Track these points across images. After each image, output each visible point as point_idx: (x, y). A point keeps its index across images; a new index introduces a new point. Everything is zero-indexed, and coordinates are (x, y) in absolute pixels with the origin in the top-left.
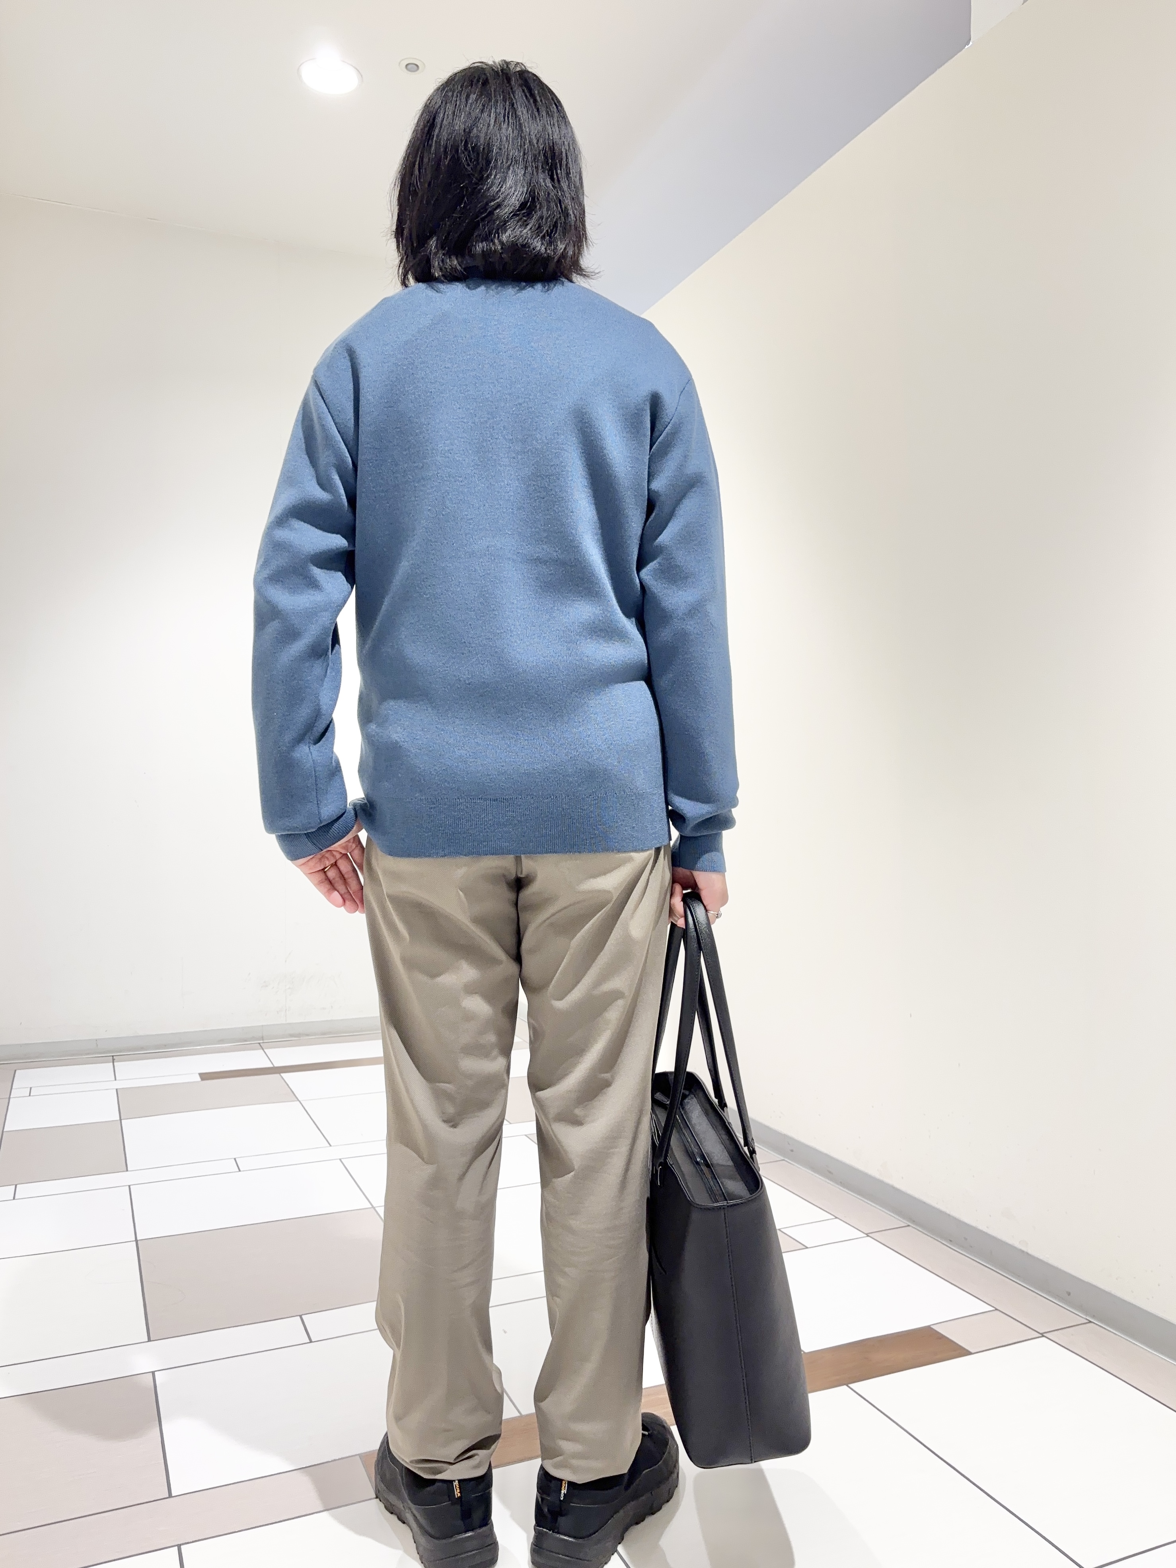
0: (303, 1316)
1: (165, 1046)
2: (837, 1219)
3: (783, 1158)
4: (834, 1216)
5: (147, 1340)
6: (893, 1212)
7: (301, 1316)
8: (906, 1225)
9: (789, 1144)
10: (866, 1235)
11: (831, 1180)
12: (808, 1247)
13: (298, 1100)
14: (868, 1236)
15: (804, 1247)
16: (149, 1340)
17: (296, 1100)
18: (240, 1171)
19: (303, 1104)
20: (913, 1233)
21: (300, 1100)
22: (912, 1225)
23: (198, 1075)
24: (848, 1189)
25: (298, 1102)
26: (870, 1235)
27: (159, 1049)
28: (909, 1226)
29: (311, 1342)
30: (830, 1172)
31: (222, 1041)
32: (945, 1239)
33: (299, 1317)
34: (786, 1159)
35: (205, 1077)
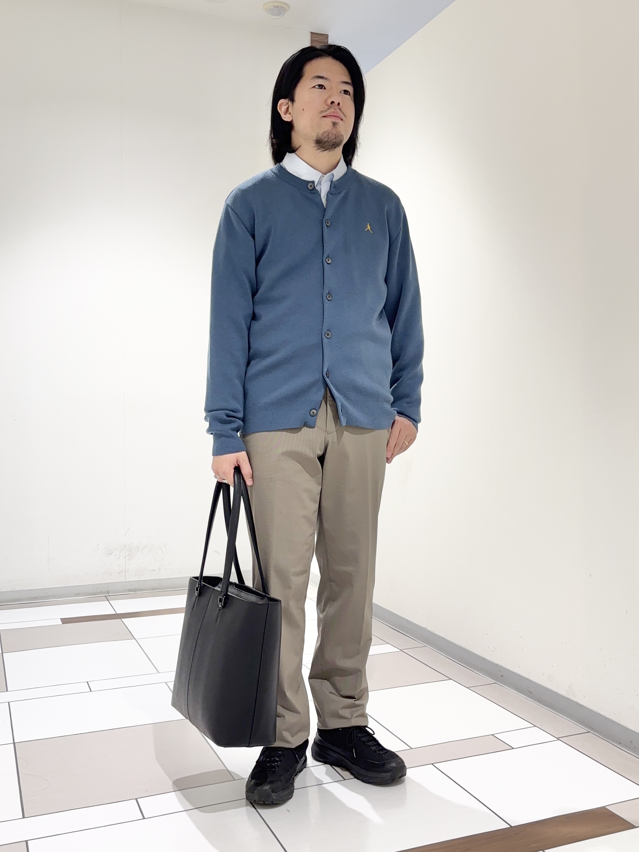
0: (138, 799)
1: (36, 598)
2: (535, 727)
3: (495, 682)
4: (533, 725)
5: (22, 817)
6: (578, 722)
7: (136, 799)
8: (587, 731)
9: (499, 671)
10: (557, 739)
11: (531, 698)
12: (514, 748)
13: (135, 638)
14: (559, 740)
15: (512, 748)
16: (24, 817)
17: (133, 638)
18: (91, 691)
19: (138, 641)
20: (592, 737)
21: (136, 638)
22: (591, 732)
23: (60, 619)
24: (543, 705)
25: (135, 640)
26: (560, 739)
27: (31, 600)
28: (589, 732)
29: (144, 818)
30: (530, 692)
31: (77, 595)
32: (617, 742)
33: (135, 800)
34: (497, 682)
35: (65, 621)
